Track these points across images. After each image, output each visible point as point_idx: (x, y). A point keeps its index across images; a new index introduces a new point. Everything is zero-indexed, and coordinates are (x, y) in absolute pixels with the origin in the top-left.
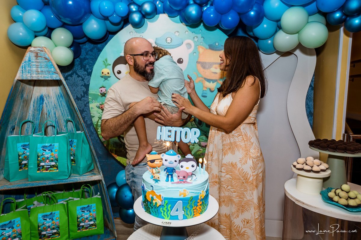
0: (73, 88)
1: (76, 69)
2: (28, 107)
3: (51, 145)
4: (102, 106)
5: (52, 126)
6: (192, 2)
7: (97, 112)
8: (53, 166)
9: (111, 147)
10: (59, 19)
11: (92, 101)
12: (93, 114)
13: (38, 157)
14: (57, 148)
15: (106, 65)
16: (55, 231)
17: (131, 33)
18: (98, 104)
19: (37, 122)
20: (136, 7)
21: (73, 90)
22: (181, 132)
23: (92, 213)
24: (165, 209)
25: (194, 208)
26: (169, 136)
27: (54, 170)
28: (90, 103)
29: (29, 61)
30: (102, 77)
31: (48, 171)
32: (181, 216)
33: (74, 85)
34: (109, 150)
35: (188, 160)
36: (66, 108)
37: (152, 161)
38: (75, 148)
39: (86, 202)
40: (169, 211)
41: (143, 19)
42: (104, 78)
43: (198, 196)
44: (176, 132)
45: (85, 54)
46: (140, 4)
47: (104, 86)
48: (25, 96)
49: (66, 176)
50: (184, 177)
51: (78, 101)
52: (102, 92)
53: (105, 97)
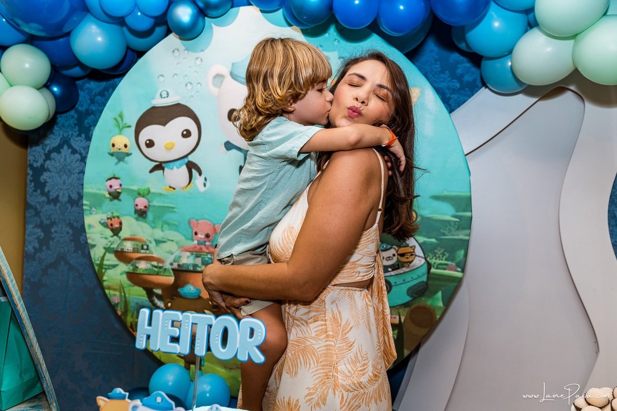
0: (61, 178)
1: (68, 136)
4: (112, 222)
7: (102, 234)
9: (132, 316)
10: (15, 26)
11: (90, 210)
12: (93, 240)
15: (121, 127)
17: (176, 53)
18: (104, 217)
21: (62, 181)
28: (86, 215)
33: (65, 172)
34: (129, 324)
41: (201, 19)
42: (117, 158)
45: (89, 102)
47: (117, 176)
51: (72, 206)
52: (112, 190)
53: (120, 200)
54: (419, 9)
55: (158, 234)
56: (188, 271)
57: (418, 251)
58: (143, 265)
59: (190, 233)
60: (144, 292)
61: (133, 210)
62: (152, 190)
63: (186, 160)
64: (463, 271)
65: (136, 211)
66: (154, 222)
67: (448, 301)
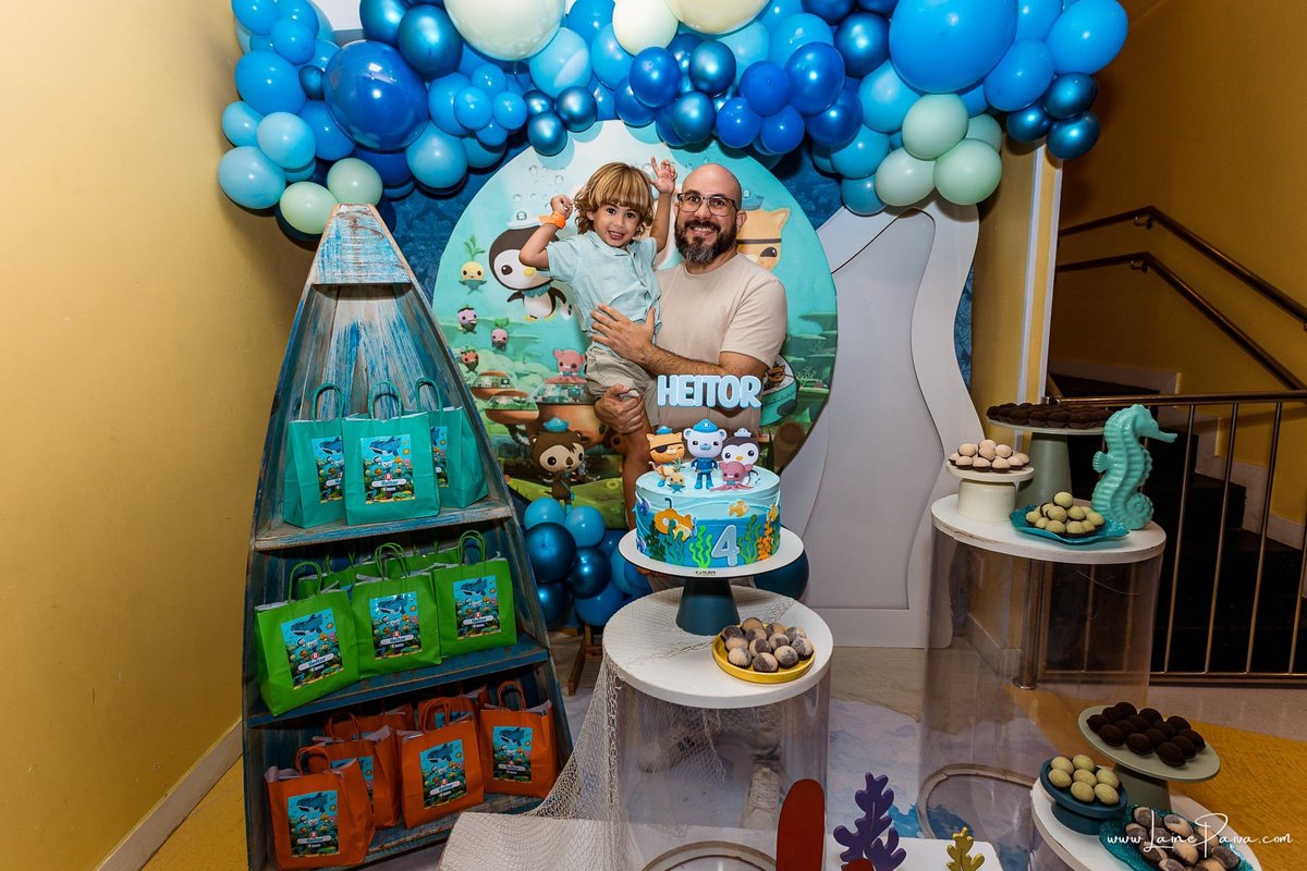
2: (325, 353)
3: (392, 440)
4: (467, 357)
5: (389, 394)
6: (687, 88)
8: (403, 488)
13: (365, 468)
14: (408, 445)
16: (410, 637)
17: (534, 171)
18: (457, 351)
19: (346, 389)
20: (543, 102)
22: (717, 385)
23: (488, 596)
24: (699, 545)
25: (758, 541)
26: (690, 396)
27: (406, 496)
29: (338, 237)
30: (464, 283)
31: (392, 500)
32: (732, 560)
35: (740, 441)
36: (415, 354)
37: (662, 449)
38: (445, 447)
39: (472, 574)
40: (707, 548)
41: (564, 133)
42: (470, 287)
43: (764, 516)
44: (705, 385)
45: (405, 227)
46: (554, 95)
47: (470, 307)
48: (319, 325)
49: (433, 509)
50: (736, 476)
52: (465, 322)
53: (475, 333)
54: (799, 125)
55: (520, 367)
56: (554, 404)
57: (788, 371)
58: (503, 401)
59: (554, 363)
60: (507, 429)
61: (491, 343)
62: (510, 321)
63: (548, 287)
64: (829, 388)
65: (494, 344)
66: (514, 354)
67: (815, 418)
